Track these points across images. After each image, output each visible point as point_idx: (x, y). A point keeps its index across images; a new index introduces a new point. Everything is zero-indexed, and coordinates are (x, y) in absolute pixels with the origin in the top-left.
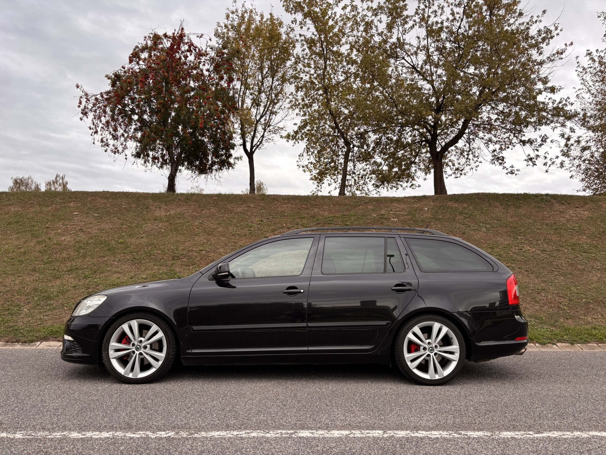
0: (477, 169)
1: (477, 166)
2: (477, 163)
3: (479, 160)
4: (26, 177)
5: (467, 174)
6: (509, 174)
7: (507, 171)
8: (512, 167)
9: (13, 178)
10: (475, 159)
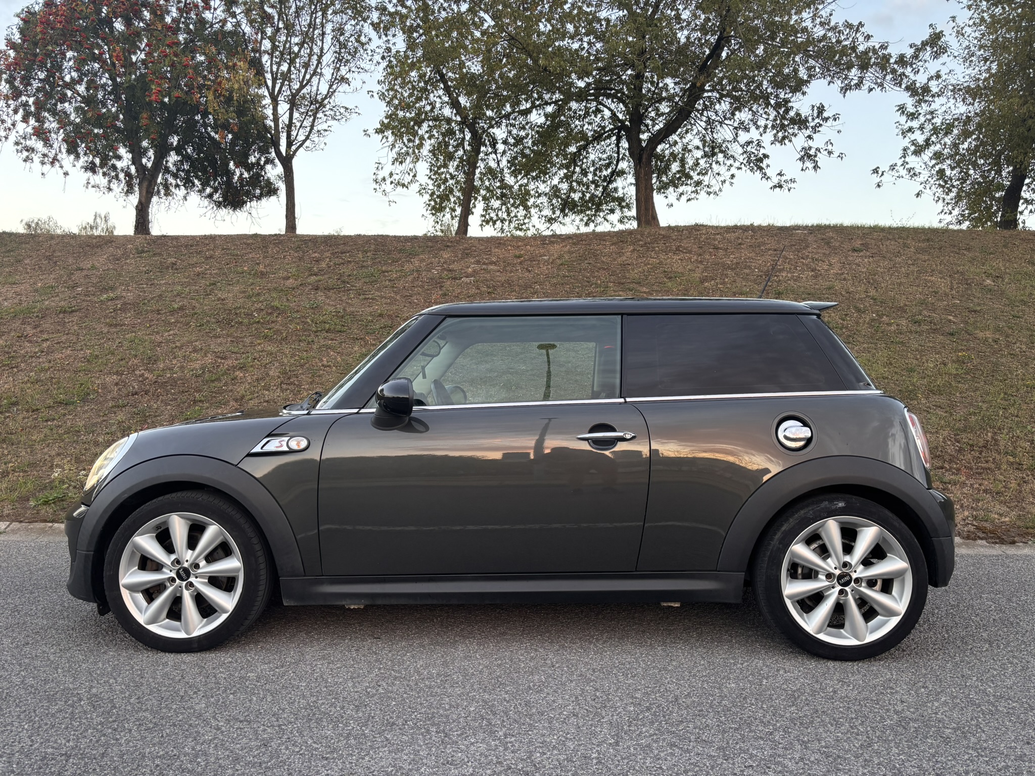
1: (733, 176)
4: (44, 217)
5: (719, 193)
6: (776, 190)
7: (772, 185)
8: (780, 174)
9: (24, 222)
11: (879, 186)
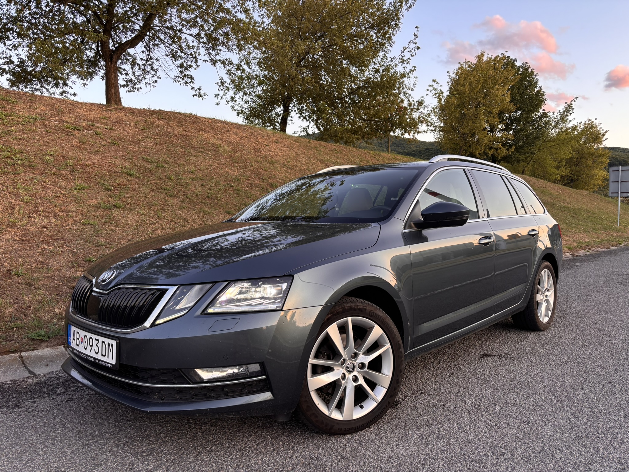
0: (154, 84)
1: (155, 82)
2: (155, 78)
3: (158, 75)
5: (140, 90)
6: (196, 98)
7: (195, 93)
8: (199, 89)
10: (153, 73)
11: (218, 104)
